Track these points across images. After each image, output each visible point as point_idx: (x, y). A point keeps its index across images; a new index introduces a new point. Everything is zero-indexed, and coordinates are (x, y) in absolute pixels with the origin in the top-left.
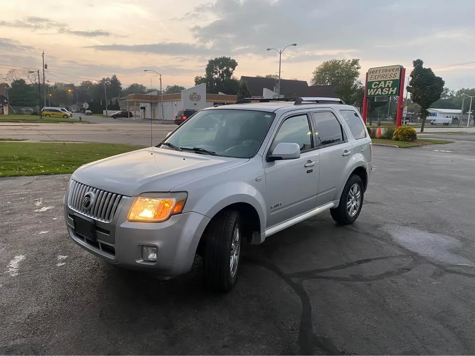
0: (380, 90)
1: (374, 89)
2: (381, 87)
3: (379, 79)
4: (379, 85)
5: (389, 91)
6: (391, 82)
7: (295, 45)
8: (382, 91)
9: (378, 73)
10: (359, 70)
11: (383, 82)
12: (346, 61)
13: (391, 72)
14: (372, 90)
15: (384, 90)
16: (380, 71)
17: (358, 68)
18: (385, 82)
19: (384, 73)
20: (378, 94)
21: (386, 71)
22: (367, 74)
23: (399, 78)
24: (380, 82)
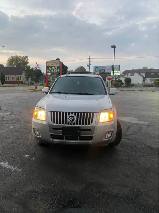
0: (52, 70)
1: (50, 70)
2: (53, 69)
3: (52, 66)
4: (51, 68)
5: (56, 70)
6: (57, 67)
7: (4, 47)
8: (53, 71)
9: (51, 63)
10: (28, 61)
11: (53, 67)
12: (22, 56)
13: (56, 63)
14: (49, 70)
15: (54, 70)
16: (51, 62)
17: (28, 60)
18: (54, 67)
19: (53, 63)
20: (52, 72)
21: (54, 62)
22: (46, 63)
23: (59, 65)
24: (52, 67)
